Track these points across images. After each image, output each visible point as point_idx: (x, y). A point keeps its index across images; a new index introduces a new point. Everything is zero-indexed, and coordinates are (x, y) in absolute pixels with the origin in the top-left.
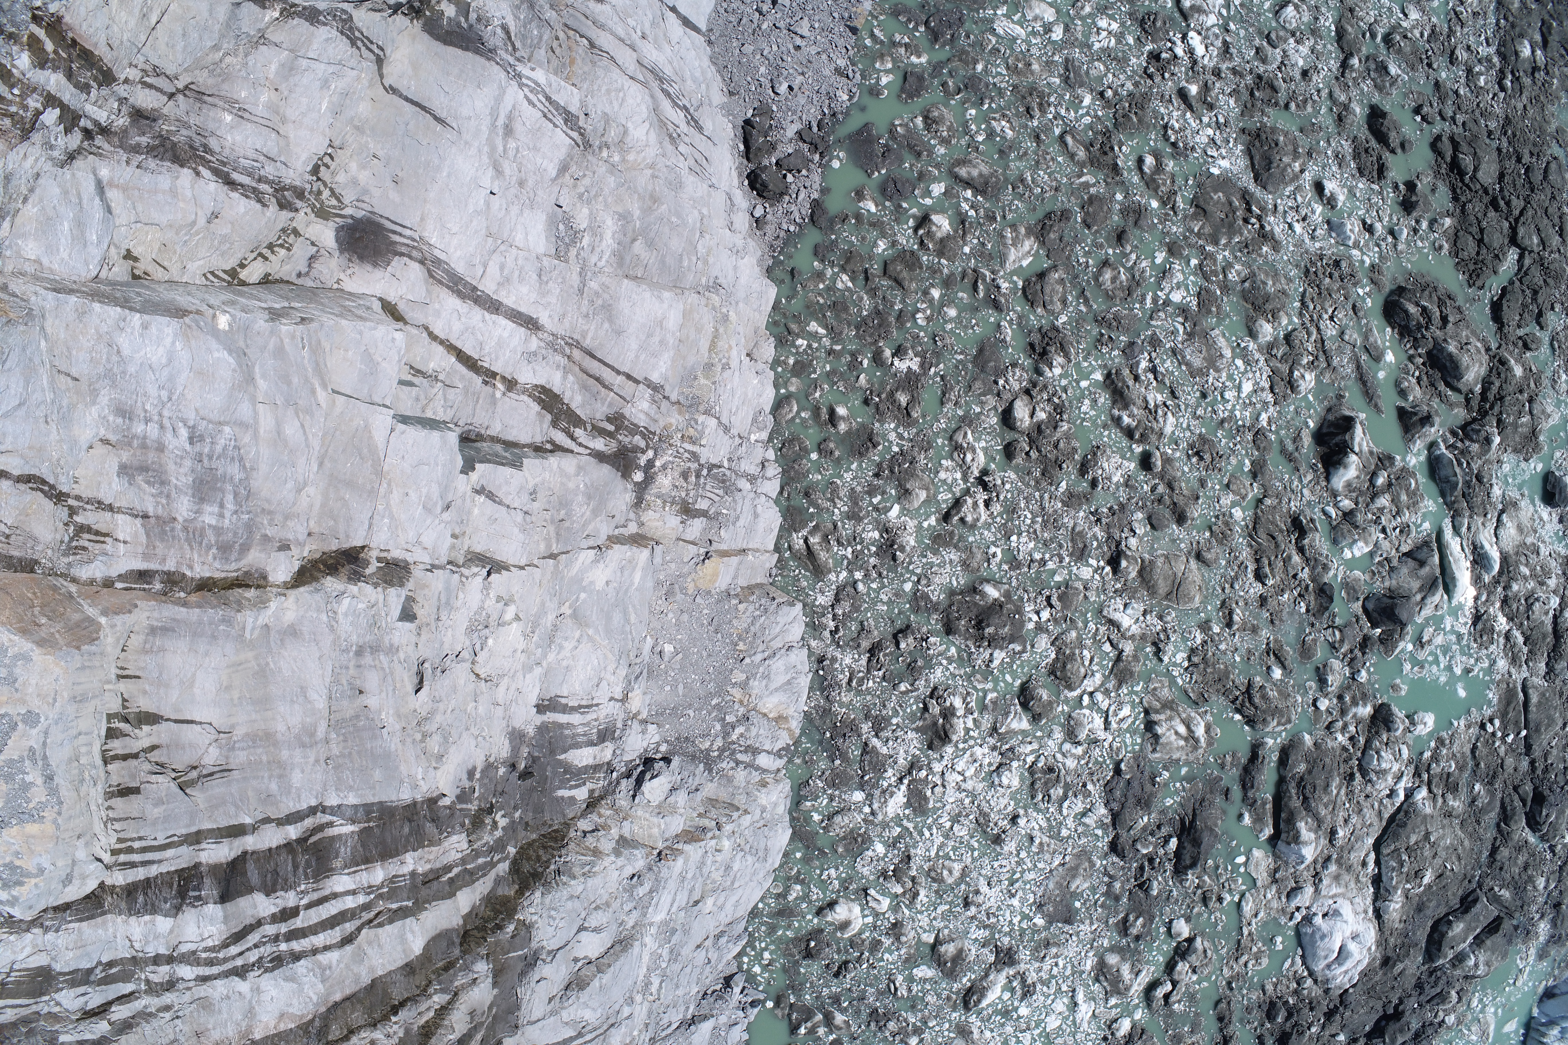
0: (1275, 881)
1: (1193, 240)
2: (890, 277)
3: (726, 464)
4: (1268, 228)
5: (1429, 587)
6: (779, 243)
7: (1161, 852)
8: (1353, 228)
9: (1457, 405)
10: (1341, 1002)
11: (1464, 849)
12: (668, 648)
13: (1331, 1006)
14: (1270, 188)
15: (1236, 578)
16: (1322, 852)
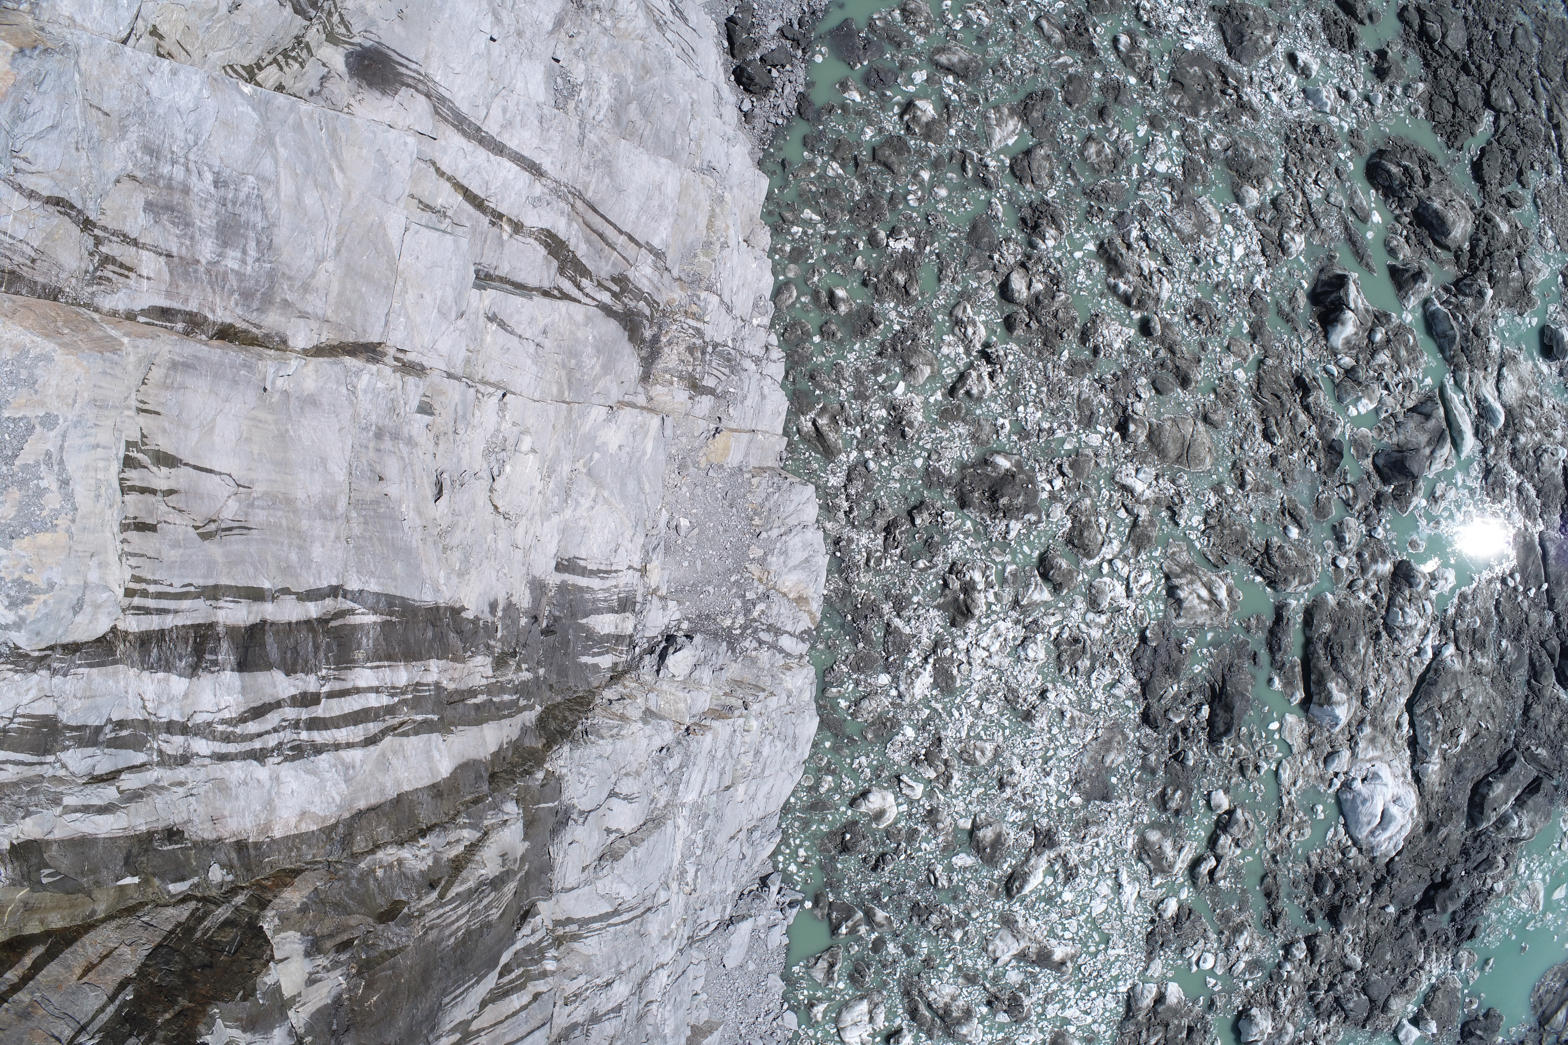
0: (1311, 747)
1: (1173, 112)
2: (879, 162)
3: (730, 344)
4: (1245, 98)
5: (1437, 440)
6: (769, 136)
7: (1194, 721)
8: (1328, 95)
9: (1448, 262)
10: (1388, 872)
11: (1497, 707)
12: (684, 523)
13: (1378, 876)
14: (1245, 61)
15: (1245, 438)
16: (1355, 713)
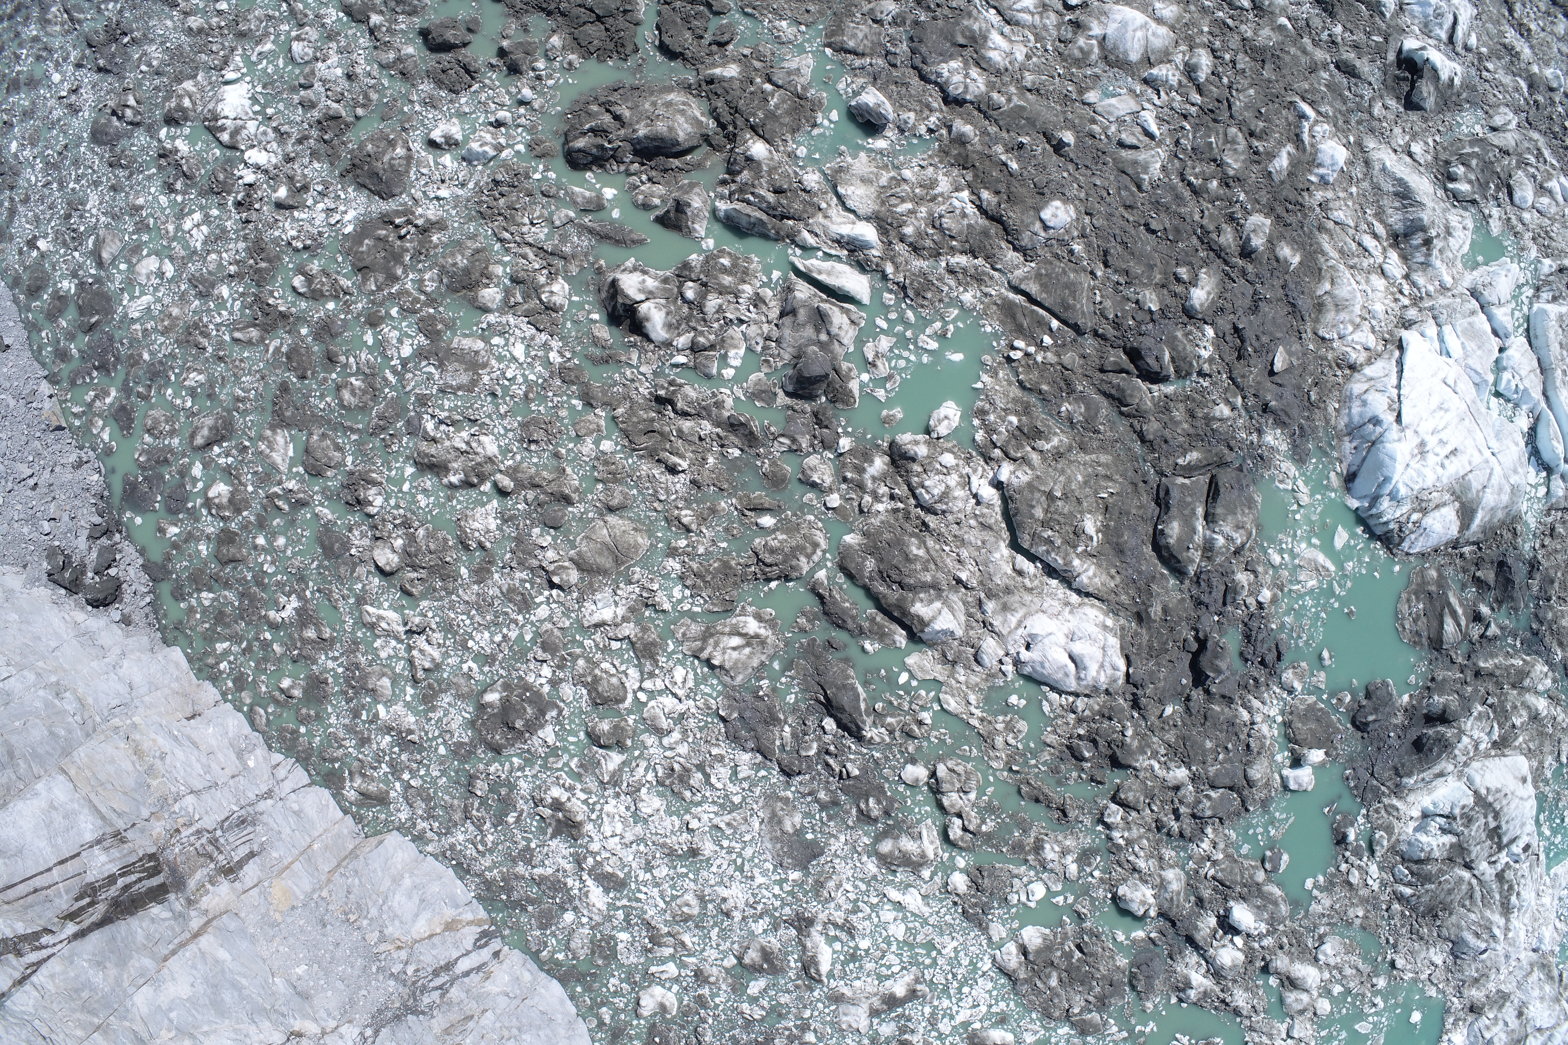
0: (954, 663)
1: (379, 296)
2: (226, 563)
3: (235, 808)
4: (420, 222)
6: (152, 616)
7: (828, 738)
9: (705, 158)
10: (1134, 687)
11: (1106, 465)
12: (301, 970)
13: (1128, 697)
14: (397, 191)
16: (965, 603)
